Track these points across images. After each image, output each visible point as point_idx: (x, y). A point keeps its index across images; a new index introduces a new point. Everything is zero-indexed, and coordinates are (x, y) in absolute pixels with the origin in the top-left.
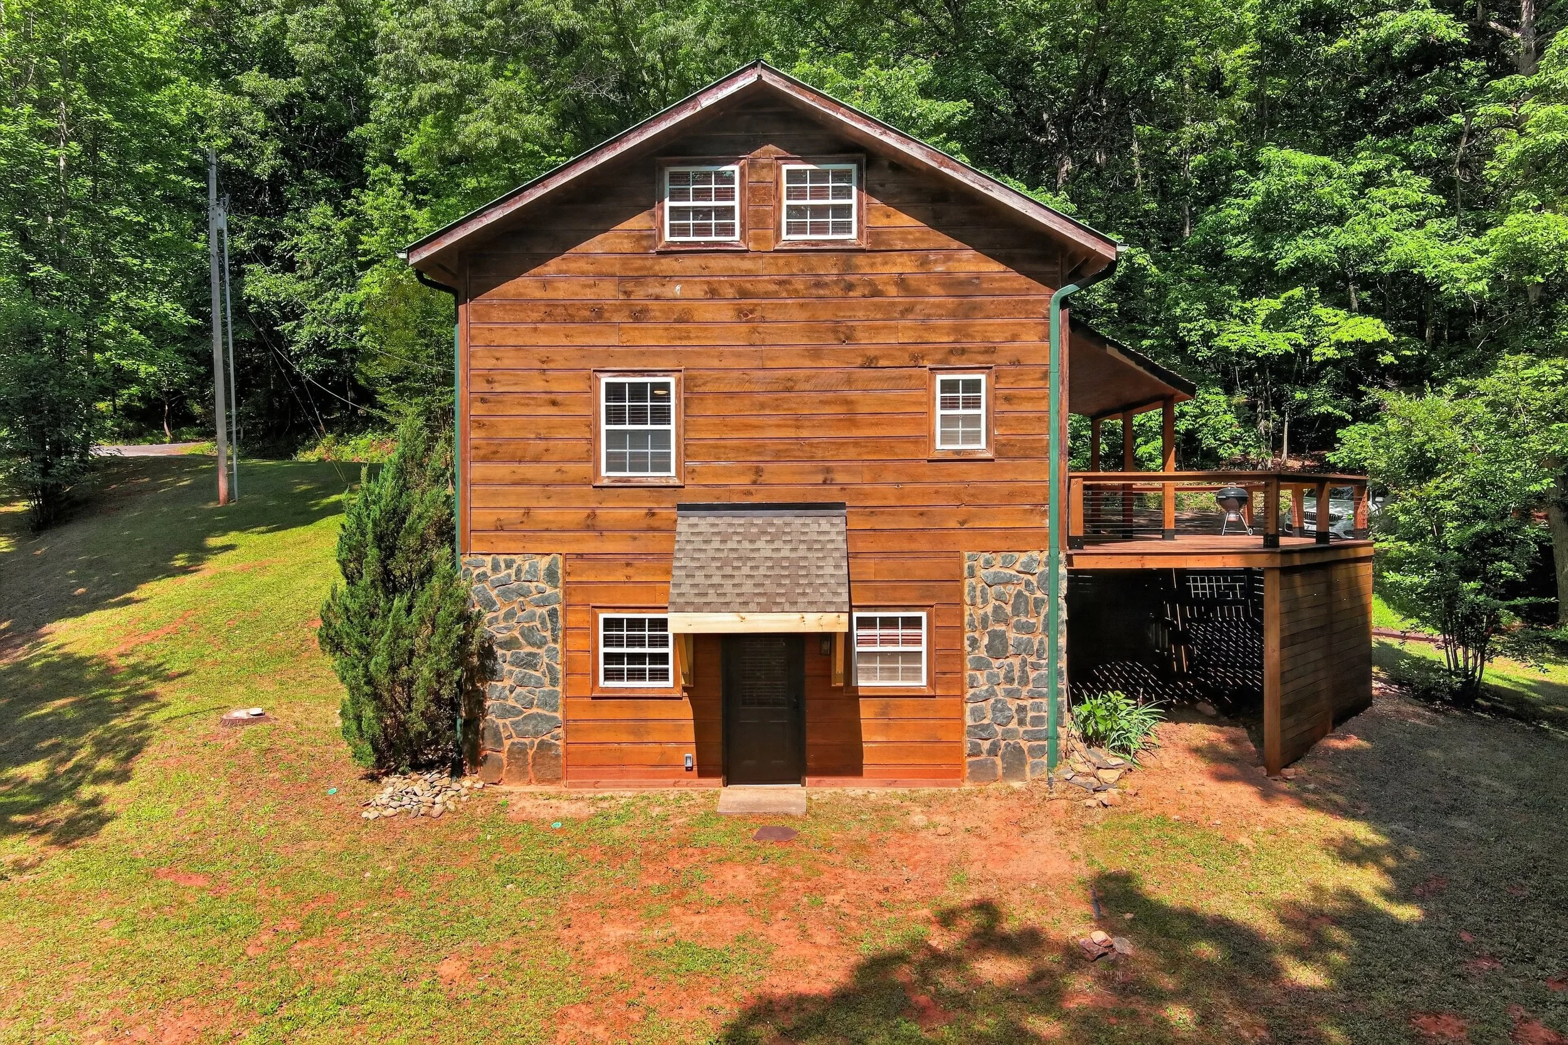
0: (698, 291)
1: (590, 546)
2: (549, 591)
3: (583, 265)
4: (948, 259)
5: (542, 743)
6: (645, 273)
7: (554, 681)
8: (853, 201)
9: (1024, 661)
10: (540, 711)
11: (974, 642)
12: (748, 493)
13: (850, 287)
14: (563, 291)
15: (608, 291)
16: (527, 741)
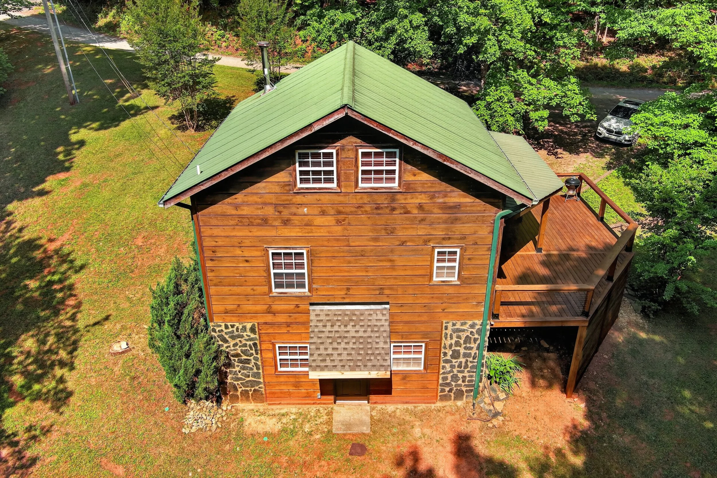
0: (316, 211)
1: (269, 318)
2: (252, 336)
3: (255, 198)
4: (445, 196)
5: (255, 390)
6: (288, 202)
7: (258, 369)
8: (396, 168)
9: (467, 361)
10: (253, 379)
11: (445, 354)
12: (344, 298)
13: (393, 209)
14: (246, 211)
15: (269, 211)
16: (248, 389)
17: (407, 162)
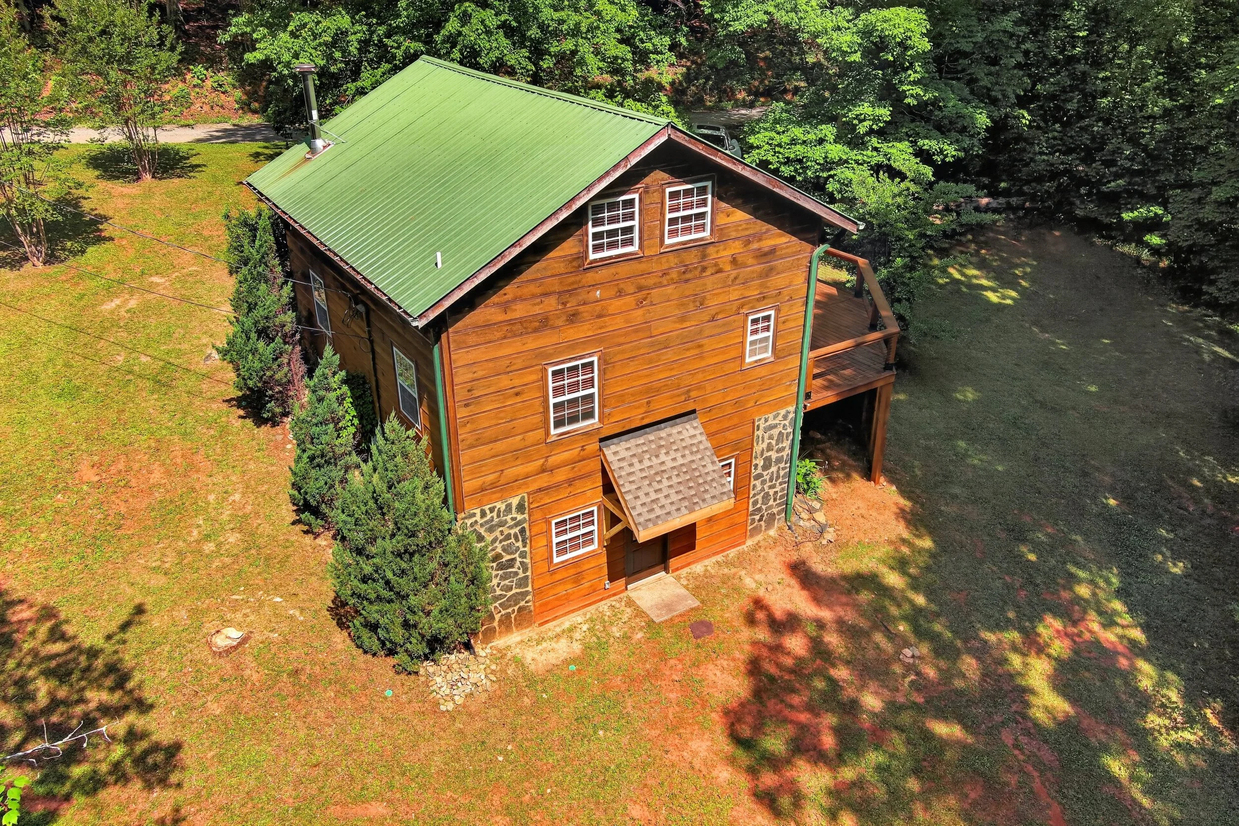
0: (613, 292)
1: (544, 480)
2: (520, 517)
3: (533, 289)
4: (760, 240)
5: (520, 608)
6: (576, 286)
7: (525, 570)
8: (708, 209)
9: (779, 468)
10: (518, 590)
11: (756, 467)
12: (642, 419)
13: (704, 269)
14: (520, 311)
15: (551, 303)
17: (721, 198)
